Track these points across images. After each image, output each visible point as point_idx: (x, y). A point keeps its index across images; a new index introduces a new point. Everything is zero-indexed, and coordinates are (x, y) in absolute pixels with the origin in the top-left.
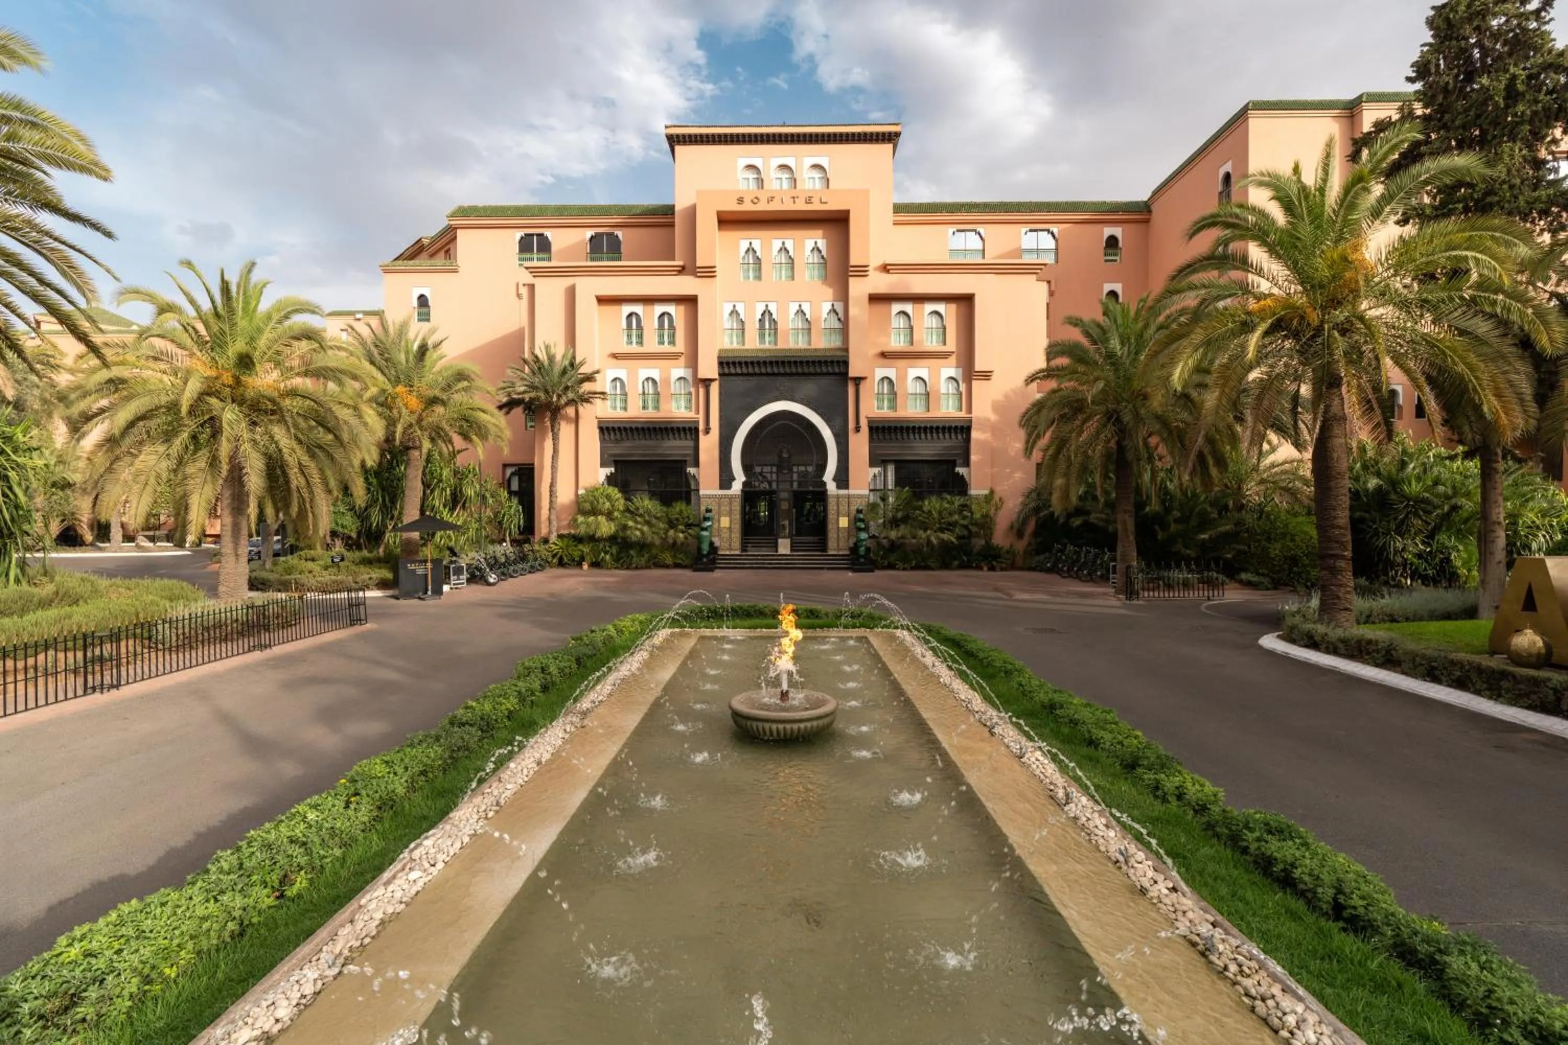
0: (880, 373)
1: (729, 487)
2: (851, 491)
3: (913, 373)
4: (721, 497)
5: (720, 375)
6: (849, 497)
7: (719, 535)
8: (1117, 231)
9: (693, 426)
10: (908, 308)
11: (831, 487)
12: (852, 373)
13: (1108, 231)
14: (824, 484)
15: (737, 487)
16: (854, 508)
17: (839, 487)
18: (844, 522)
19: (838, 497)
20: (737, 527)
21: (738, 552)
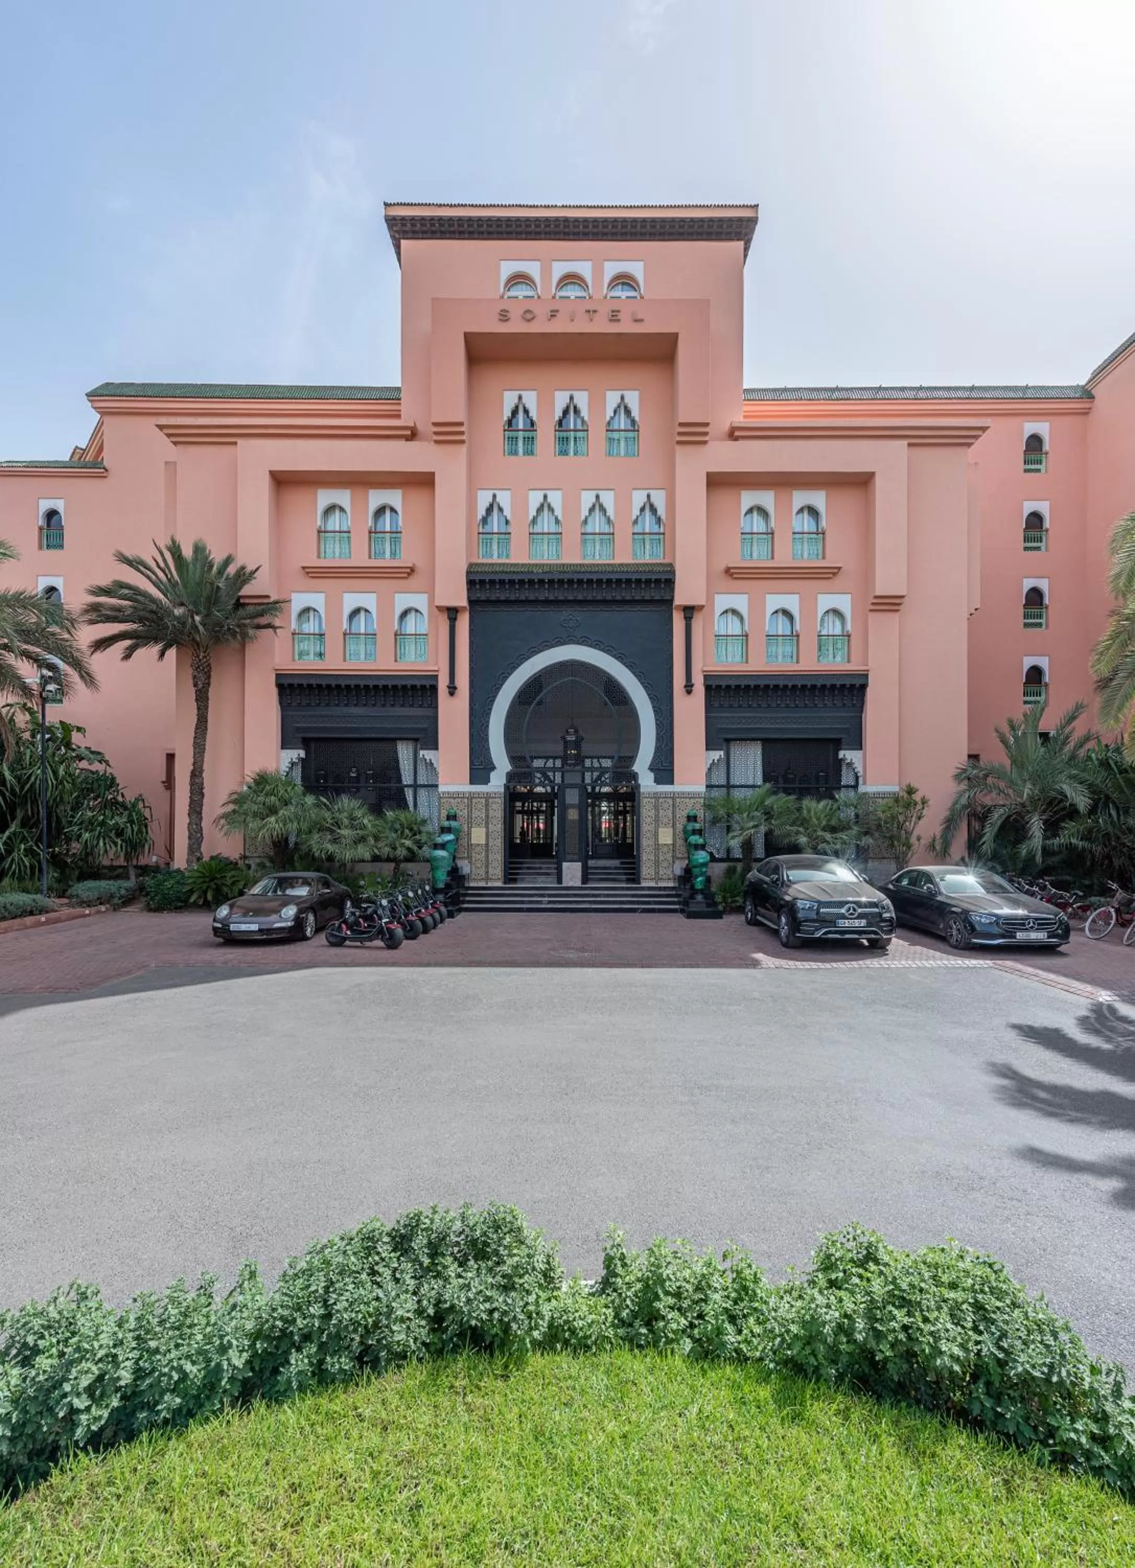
0: (722, 602)
1: (486, 781)
2: (676, 788)
3: (774, 602)
4: (471, 797)
5: (471, 602)
6: (674, 797)
7: (469, 857)
8: (1042, 428)
9: (427, 683)
10: (767, 499)
11: (646, 782)
12: (680, 599)
13: (1031, 427)
14: (634, 776)
15: (497, 782)
16: (682, 814)
17: (658, 781)
18: (666, 837)
19: (656, 796)
20: (498, 843)
21: (499, 884)
